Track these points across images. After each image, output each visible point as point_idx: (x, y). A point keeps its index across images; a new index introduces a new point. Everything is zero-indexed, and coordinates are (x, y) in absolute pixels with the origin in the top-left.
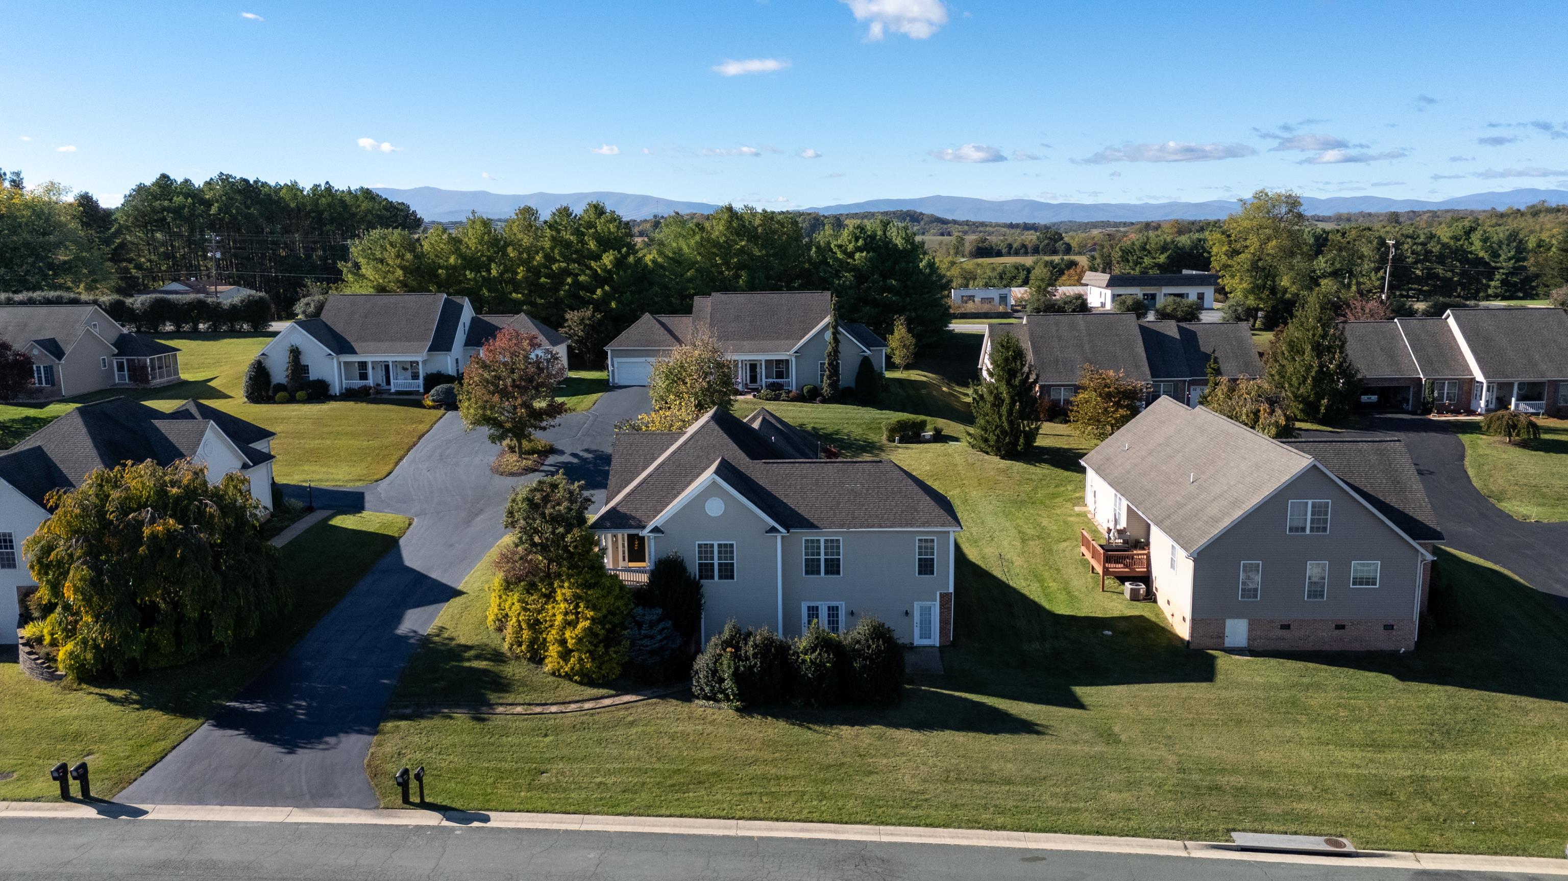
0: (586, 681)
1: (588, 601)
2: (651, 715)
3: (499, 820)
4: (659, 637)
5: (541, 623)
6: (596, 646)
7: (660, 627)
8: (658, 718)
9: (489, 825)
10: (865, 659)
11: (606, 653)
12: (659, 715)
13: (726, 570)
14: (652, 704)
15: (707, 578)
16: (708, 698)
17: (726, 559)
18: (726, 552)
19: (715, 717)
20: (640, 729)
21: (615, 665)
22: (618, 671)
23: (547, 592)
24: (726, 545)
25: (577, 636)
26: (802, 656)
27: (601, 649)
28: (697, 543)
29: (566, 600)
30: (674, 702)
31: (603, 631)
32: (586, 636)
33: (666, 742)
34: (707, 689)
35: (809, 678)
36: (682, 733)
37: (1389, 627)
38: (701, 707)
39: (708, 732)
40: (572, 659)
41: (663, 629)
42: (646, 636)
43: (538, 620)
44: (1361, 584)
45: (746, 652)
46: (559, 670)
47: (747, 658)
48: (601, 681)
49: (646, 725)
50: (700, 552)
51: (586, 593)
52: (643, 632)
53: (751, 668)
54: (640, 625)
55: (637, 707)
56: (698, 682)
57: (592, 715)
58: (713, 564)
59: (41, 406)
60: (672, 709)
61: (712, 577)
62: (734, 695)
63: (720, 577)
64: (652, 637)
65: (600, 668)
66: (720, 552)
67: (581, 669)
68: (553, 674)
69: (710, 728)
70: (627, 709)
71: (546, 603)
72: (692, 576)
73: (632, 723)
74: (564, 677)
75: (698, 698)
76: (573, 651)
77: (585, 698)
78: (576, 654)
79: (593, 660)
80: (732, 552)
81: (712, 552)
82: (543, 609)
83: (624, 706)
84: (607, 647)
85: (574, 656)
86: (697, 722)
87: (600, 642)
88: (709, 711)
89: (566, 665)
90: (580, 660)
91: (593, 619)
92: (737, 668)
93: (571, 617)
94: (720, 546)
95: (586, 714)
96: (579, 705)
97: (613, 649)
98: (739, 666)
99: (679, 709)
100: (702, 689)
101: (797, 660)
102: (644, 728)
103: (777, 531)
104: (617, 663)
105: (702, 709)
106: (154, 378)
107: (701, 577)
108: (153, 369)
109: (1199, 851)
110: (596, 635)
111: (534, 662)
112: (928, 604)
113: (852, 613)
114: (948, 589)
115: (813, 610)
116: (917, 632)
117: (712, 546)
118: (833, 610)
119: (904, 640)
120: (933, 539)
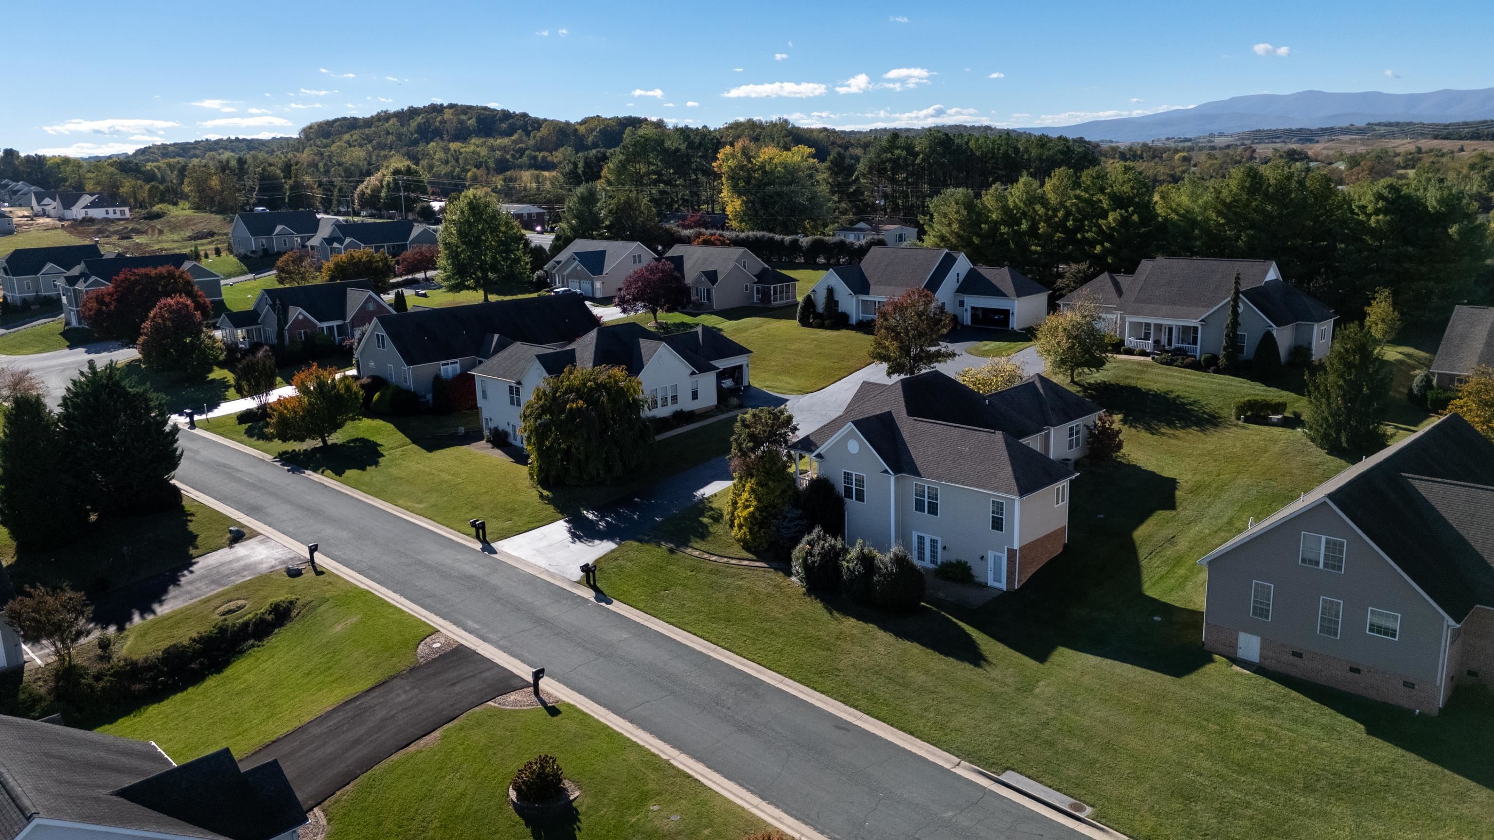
2: (758, 577)
3: (617, 607)
4: (793, 530)
6: (754, 525)
7: (795, 523)
8: (759, 580)
9: (609, 606)
11: (758, 531)
12: (762, 579)
13: (859, 494)
14: (767, 572)
15: (848, 497)
16: (796, 577)
17: (859, 486)
18: (860, 481)
19: (790, 589)
20: (741, 583)
21: (764, 541)
24: (860, 476)
28: (843, 471)
30: (780, 574)
31: (761, 517)
32: (749, 517)
33: (744, 594)
35: (844, 579)
36: (760, 592)
37: (1409, 685)
38: (791, 581)
39: (774, 596)
41: (798, 525)
42: (785, 527)
43: (736, 501)
44: (1379, 632)
45: (815, 551)
46: (736, 536)
47: (814, 556)
48: (753, 550)
49: (748, 582)
50: (844, 478)
52: (784, 523)
54: (784, 518)
56: (793, 564)
57: (728, 567)
58: (852, 488)
59: (695, 315)
60: (774, 577)
61: (852, 498)
62: (804, 578)
63: (856, 499)
64: (789, 528)
65: (752, 540)
66: (856, 480)
68: (734, 538)
69: (777, 595)
70: (750, 570)
72: (837, 494)
75: (794, 575)
76: (743, 525)
77: (737, 557)
78: (744, 528)
79: (750, 534)
80: (863, 482)
81: (852, 479)
83: (758, 568)
84: (760, 528)
86: (777, 589)
87: (757, 523)
88: (792, 585)
89: (739, 533)
90: (745, 532)
92: (806, 560)
93: (748, 503)
94: (856, 476)
95: (725, 566)
96: (729, 560)
97: (763, 530)
99: (778, 579)
100: (794, 570)
102: (745, 583)
103: (888, 473)
104: (766, 541)
105: (790, 583)
106: (775, 300)
107: (842, 496)
108: (775, 293)
109: (965, 771)
112: (1000, 554)
113: (945, 548)
114: (1013, 546)
115: (921, 539)
116: (991, 575)
117: (852, 474)
118: (934, 542)
119: (981, 579)
120: (1003, 503)
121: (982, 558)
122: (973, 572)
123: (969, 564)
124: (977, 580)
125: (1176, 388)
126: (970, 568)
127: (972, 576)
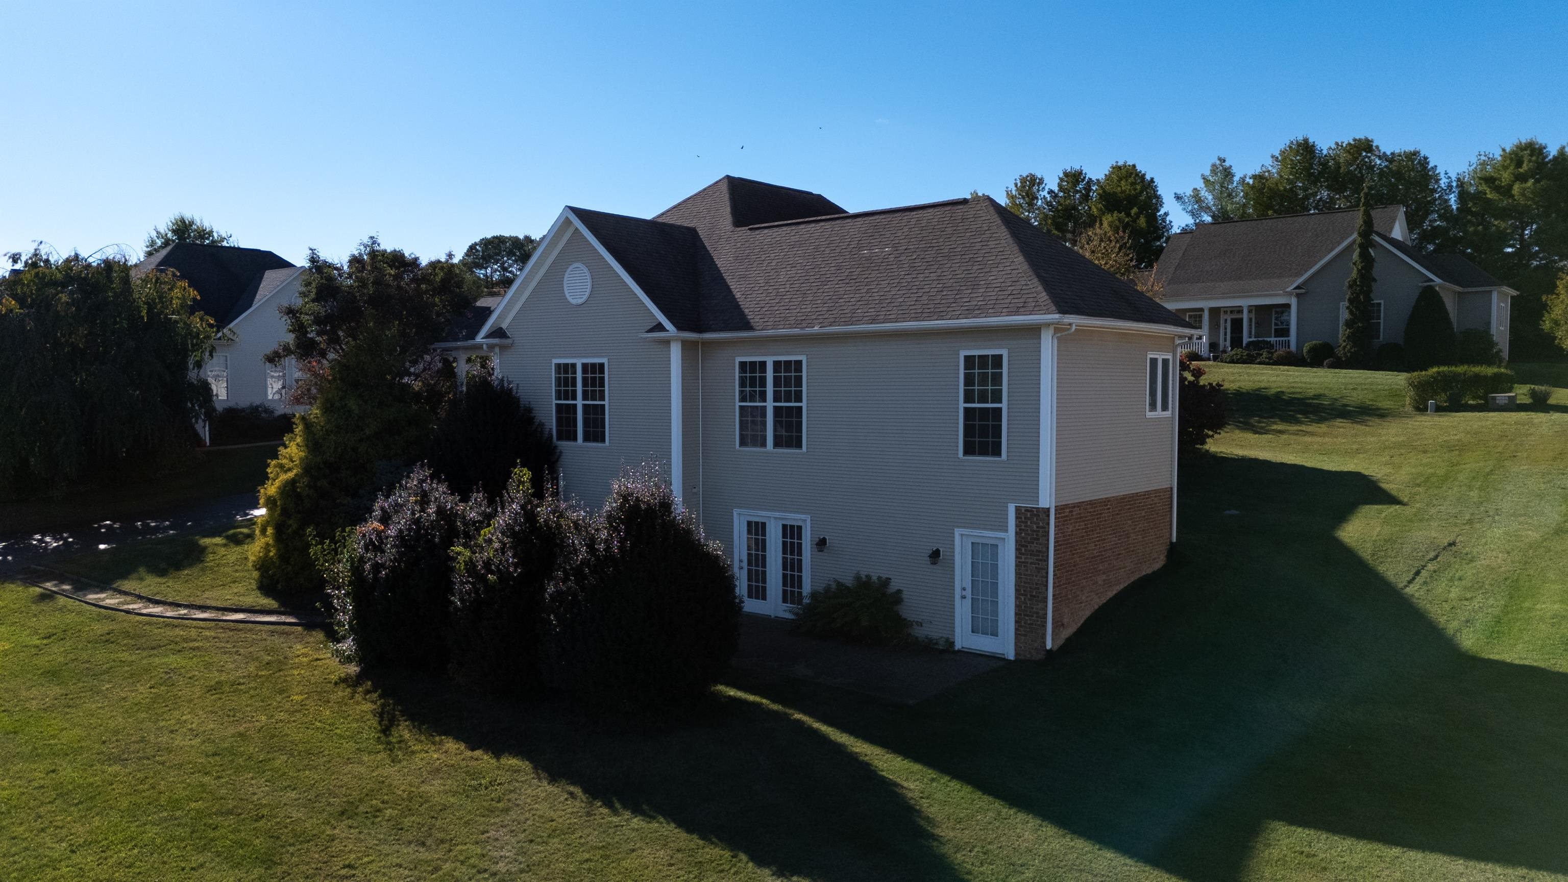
13: (595, 422)
15: (568, 437)
24: (593, 366)
28: (554, 362)
50: (558, 382)
58: (575, 408)
63: (586, 437)
66: (585, 382)
80: (602, 382)
81: (574, 382)
94: (585, 367)
107: (559, 436)
112: (988, 535)
113: (821, 544)
114: (1036, 498)
115: (757, 529)
116: (962, 612)
117: (574, 366)
118: (791, 533)
119: (931, 631)
120: (1001, 356)
121: (935, 555)
122: (908, 611)
123: (894, 587)
124: (920, 633)
125: (1273, 385)
126: (897, 598)
127: (901, 624)
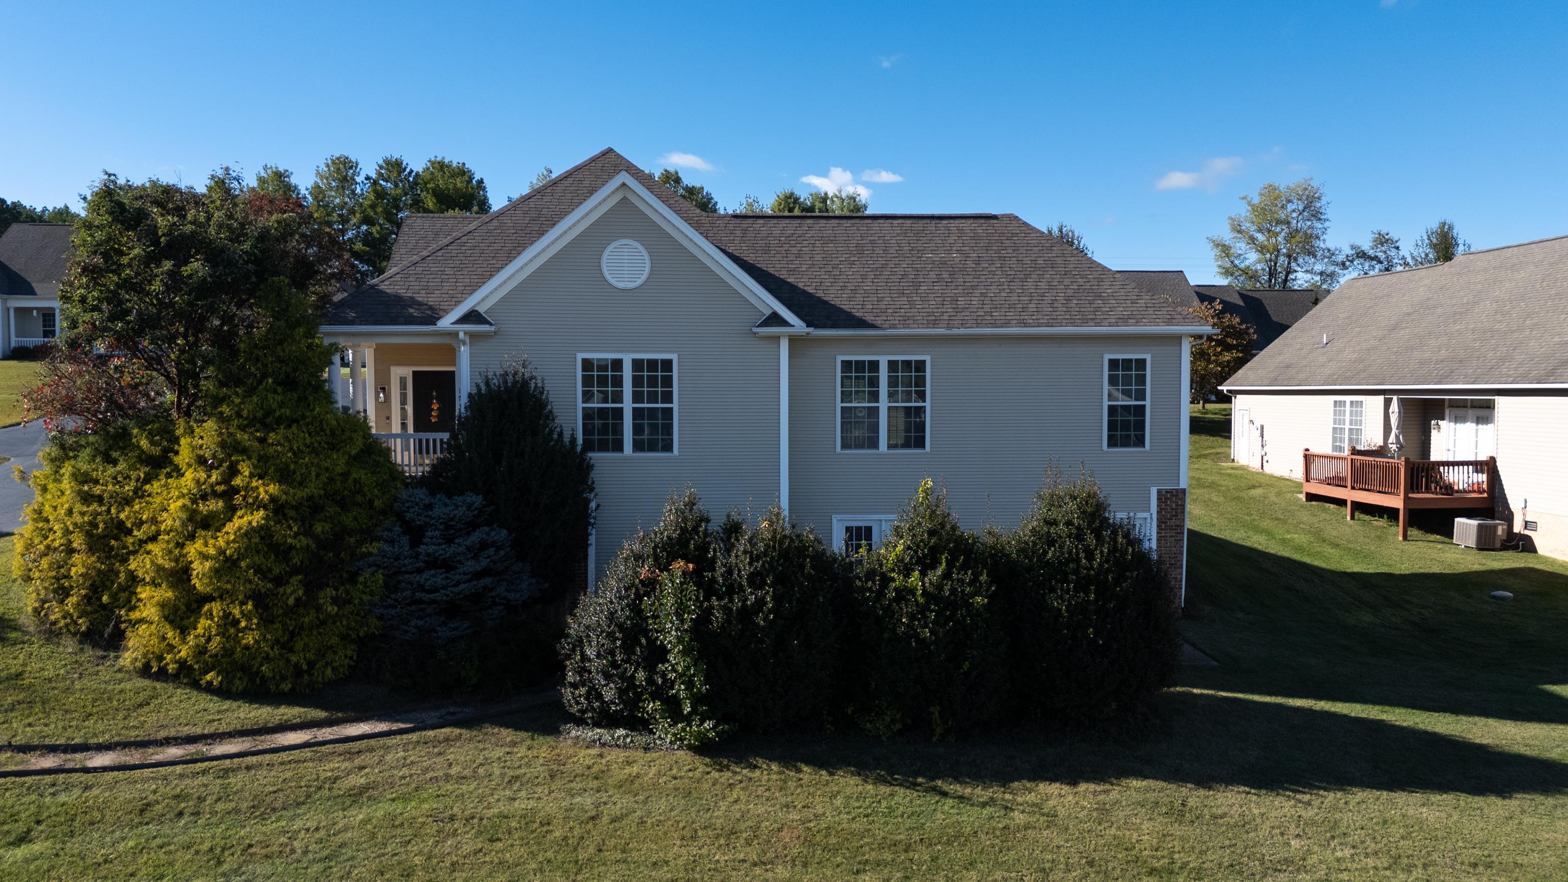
0: (238, 685)
1: (263, 459)
2: (426, 770)
5: (129, 532)
6: (279, 581)
8: (448, 778)
10: (1083, 585)
11: (310, 603)
12: (454, 771)
13: (654, 428)
14: (436, 742)
15: (603, 447)
16: (608, 720)
17: (653, 398)
18: (653, 381)
19: (635, 769)
20: (380, 811)
21: (335, 640)
22: (344, 657)
23: (156, 451)
24: (652, 364)
25: (222, 552)
26: (898, 580)
27: (293, 591)
28: (580, 356)
29: (201, 461)
30: (507, 734)
31: (304, 541)
32: (250, 553)
33: (467, 849)
34: (609, 694)
35: (922, 642)
36: (527, 818)
38: (591, 744)
39: (617, 810)
40: (203, 623)
42: (433, 563)
43: (121, 523)
45: (730, 572)
46: (160, 658)
47: (732, 589)
48: (286, 687)
49: (405, 798)
50: (587, 381)
51: (262, 441)
52: (422, 549)
53: (747, 614)
54: (416, 535)
55: (388, 748)
56: (582, 671)
57: (226, 772)
58: (619, 413)
60: (499, 752)
61: (617, 446)
62: (697, 700)
63: (638, 446)
65: (287, 647)
66: (637, 382)
67: (227, 652)
68: (145, 671)
69: (621, 802)
70: (350, 755)
71: (148, 480)
72: (567, 439)
73: (357, 795)
74: (175, 678)
75: (580, 722)
76: (209, 598)
77: (223, 728)
78: (216, 608)
79: (266, 621)
80: (668, 381)
81: (618, 382)
82: (139, 493)
83: (341, 747)
85: (210, 616)
86: (577, 785)
87: (296, 571)
88: (615, 756)
89: (184, 641)
90: (228, 621)
91: (277, 508)
92: (704, 618)
93: (214, 505)
94: (637, 365)
95: (204, 772)
96: (191, 749)
97: (330, 592)
98: (709, 611)
99: (522, 751)
100: (594, 694)
101: (881, 594)
102: (399, 807)
103: (784, 323)
104: (344, 637)
105: (594, 751)
107: (588, 446)
110: (282, 552)
111: (95, 645)
114: (1177, 481)
117: (620, 362)
120: (1144, 361)
